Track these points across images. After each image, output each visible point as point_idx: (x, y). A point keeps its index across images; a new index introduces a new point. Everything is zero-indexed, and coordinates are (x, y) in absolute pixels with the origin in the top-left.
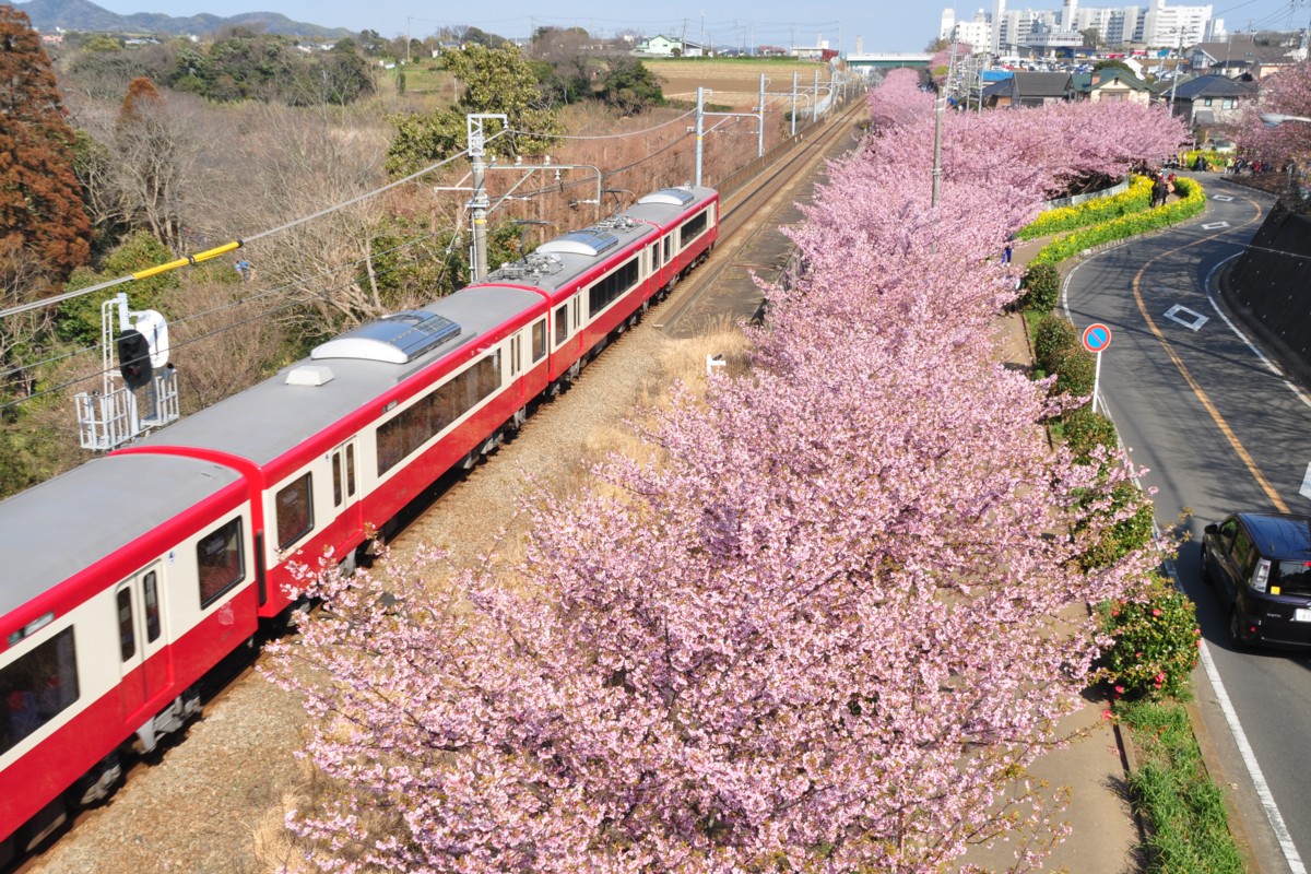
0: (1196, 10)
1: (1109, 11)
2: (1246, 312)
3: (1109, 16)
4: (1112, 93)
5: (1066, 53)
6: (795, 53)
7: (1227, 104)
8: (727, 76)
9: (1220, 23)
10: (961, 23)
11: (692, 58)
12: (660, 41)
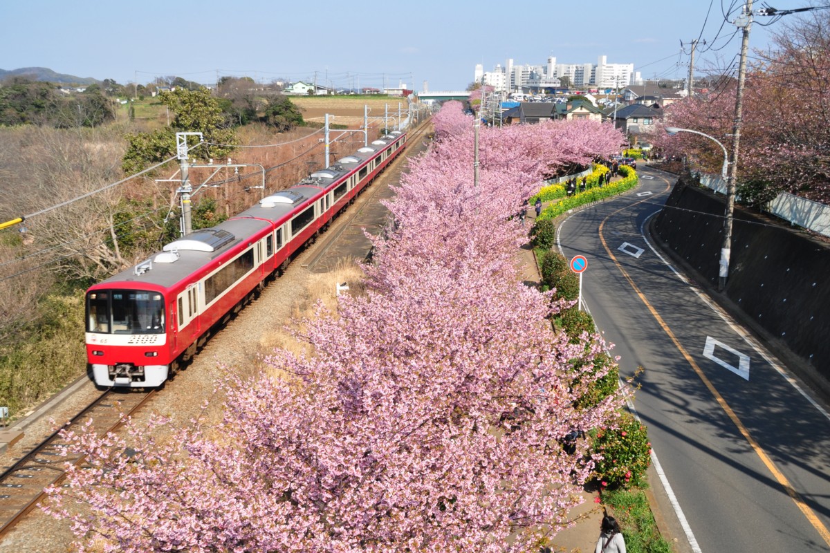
0: (624, 66)
1: (574, 66)
2: (666, 246)
3: (575, 69)
4: (580, 115)
5: (551, 91)
6: (386, 92)
7: (646, 121)
8: (344, 107)
9: (638, 74)
10: (487, 73)
11: (321, 96)
12: (300, 85)
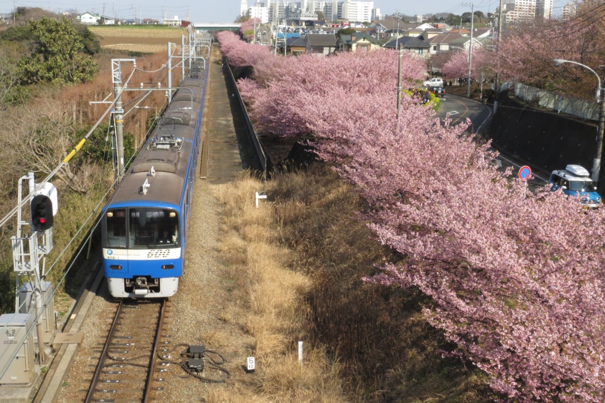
0: (366, 4)
1: (324, 2)
3: (324, 5)
4: (363, 45)
5: (310, 24)
6: (165, 23)
7: (417, 51)
8: (132, 35)
9: (378, 11)
11: (109, 25)
12: (88, 16)
